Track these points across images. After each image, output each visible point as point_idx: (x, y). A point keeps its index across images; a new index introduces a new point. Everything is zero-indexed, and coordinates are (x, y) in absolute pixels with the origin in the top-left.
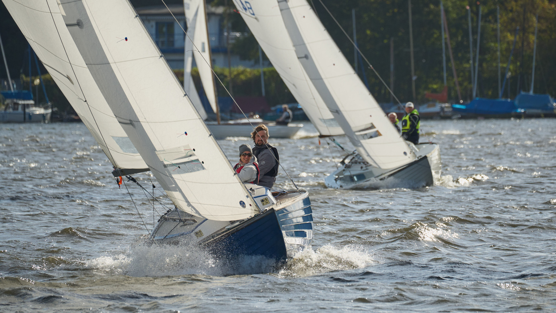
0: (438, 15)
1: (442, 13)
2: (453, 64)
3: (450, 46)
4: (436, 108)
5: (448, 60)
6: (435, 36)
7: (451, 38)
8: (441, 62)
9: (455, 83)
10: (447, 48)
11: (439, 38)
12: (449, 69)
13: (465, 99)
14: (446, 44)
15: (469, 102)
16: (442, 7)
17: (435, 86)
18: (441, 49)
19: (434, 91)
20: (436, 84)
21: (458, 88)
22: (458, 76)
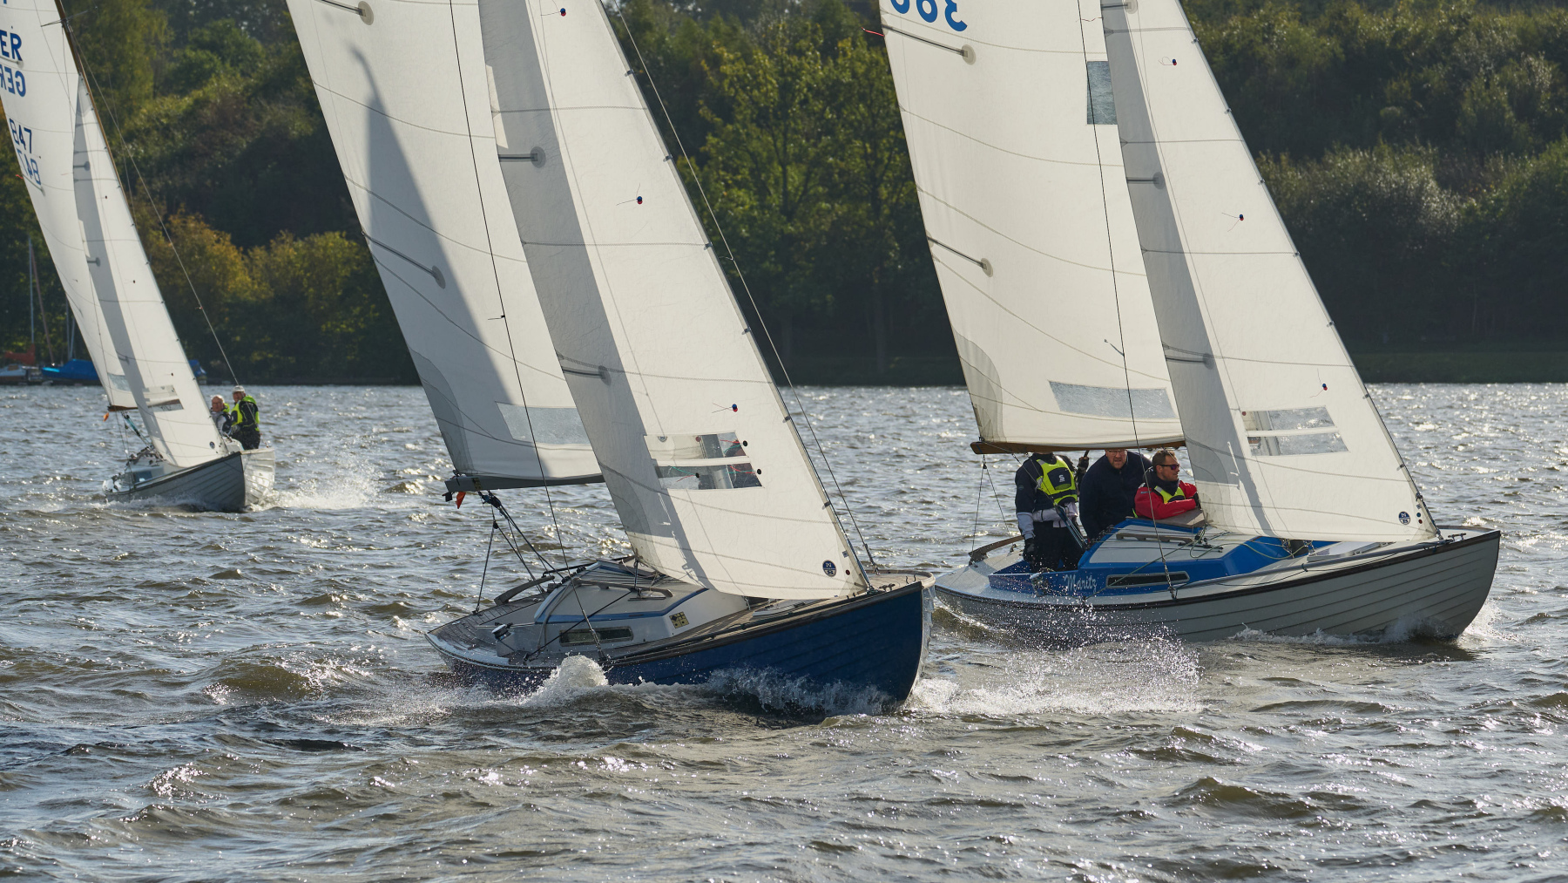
0: (24, 254)
1: (30, 252)
2: (43, 316)
3: (39, 294)
4: (20, 371)
5: (37, 311)
6: (22, 280)
7: (41, 284)
8: (28, 313)
9: (45, 341)
10: (36, 296)
11: (26, 283)
12: (38, 323)
13: (57, 362)
14: (34, 290)
15: (62, 365)
16: (30, 245)
17: (21, 344)
18: (29, 297)
19: (19, 349)
20: (22, 341)
21: (49, 346)
22: (50, 332)
